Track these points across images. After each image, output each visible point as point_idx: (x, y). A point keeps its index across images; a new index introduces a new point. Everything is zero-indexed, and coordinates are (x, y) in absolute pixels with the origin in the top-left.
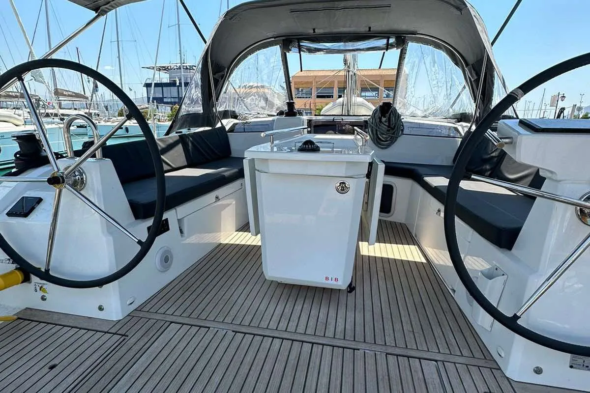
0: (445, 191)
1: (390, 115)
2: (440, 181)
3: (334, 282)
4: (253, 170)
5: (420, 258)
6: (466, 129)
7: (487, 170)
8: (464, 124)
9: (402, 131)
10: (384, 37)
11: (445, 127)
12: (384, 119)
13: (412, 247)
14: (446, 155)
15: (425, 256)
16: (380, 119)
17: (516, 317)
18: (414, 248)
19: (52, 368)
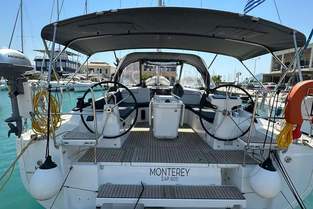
0: (199, 112)
1: (179, 88)
2: (197, 109)
3: (173, 136)
4: (152, 107)
5: (193, 131)
6: (203, 93)
7: (209, 106)
8: (203, 91)
9: (184, 93)
10: (176, 62)
11: (197, 92)
12: (177, 89)
13: (190, 129)
14: (198, 102)
15: (194, 131)
16: (176, 89)
17: (214, 135)
18: (191, 129)
19: (114, 155)
